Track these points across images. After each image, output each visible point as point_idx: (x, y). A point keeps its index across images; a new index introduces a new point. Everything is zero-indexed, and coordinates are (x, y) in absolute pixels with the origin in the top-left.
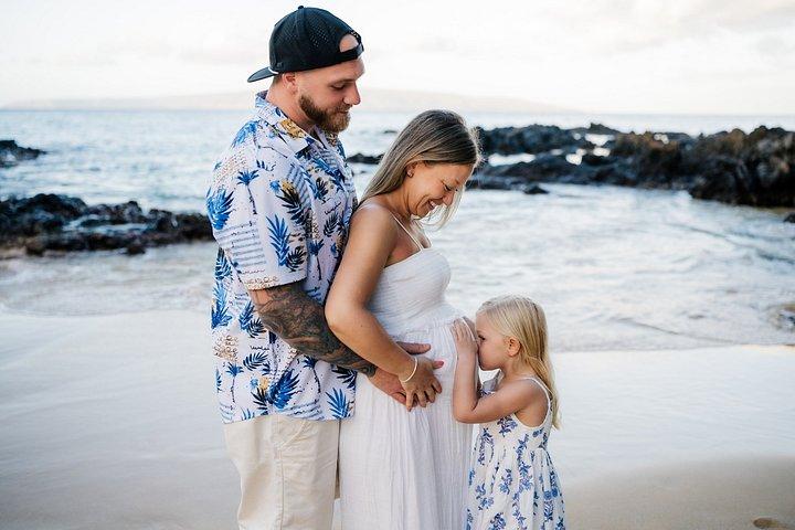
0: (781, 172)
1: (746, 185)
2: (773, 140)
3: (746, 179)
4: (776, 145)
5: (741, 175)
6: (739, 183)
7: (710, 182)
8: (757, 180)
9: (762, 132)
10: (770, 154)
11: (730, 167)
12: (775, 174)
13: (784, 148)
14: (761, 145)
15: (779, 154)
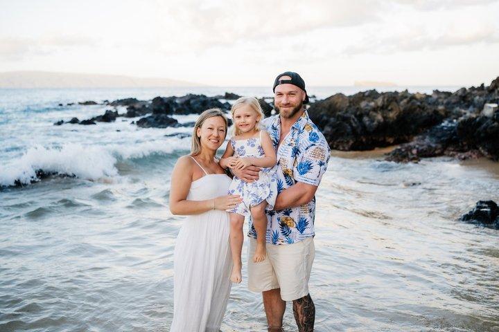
0: (379, 122)
1: (359, 130)
2: (369, 102)
3: (358, 127)
4: (372, 104)
5: (354, 125)
6: (354, 129)
7: (334, 130)
8: (364, 127)
9: (361, 96)
10: (370, 111)
11: (346, 119)
12: (375, 123)
13: (378, 107)
14: (363, 104)
15: (375, 109)
